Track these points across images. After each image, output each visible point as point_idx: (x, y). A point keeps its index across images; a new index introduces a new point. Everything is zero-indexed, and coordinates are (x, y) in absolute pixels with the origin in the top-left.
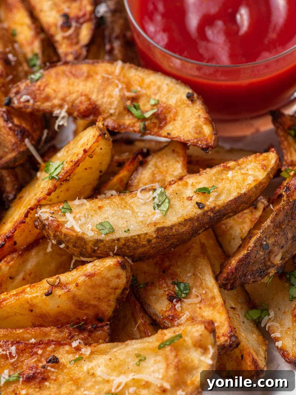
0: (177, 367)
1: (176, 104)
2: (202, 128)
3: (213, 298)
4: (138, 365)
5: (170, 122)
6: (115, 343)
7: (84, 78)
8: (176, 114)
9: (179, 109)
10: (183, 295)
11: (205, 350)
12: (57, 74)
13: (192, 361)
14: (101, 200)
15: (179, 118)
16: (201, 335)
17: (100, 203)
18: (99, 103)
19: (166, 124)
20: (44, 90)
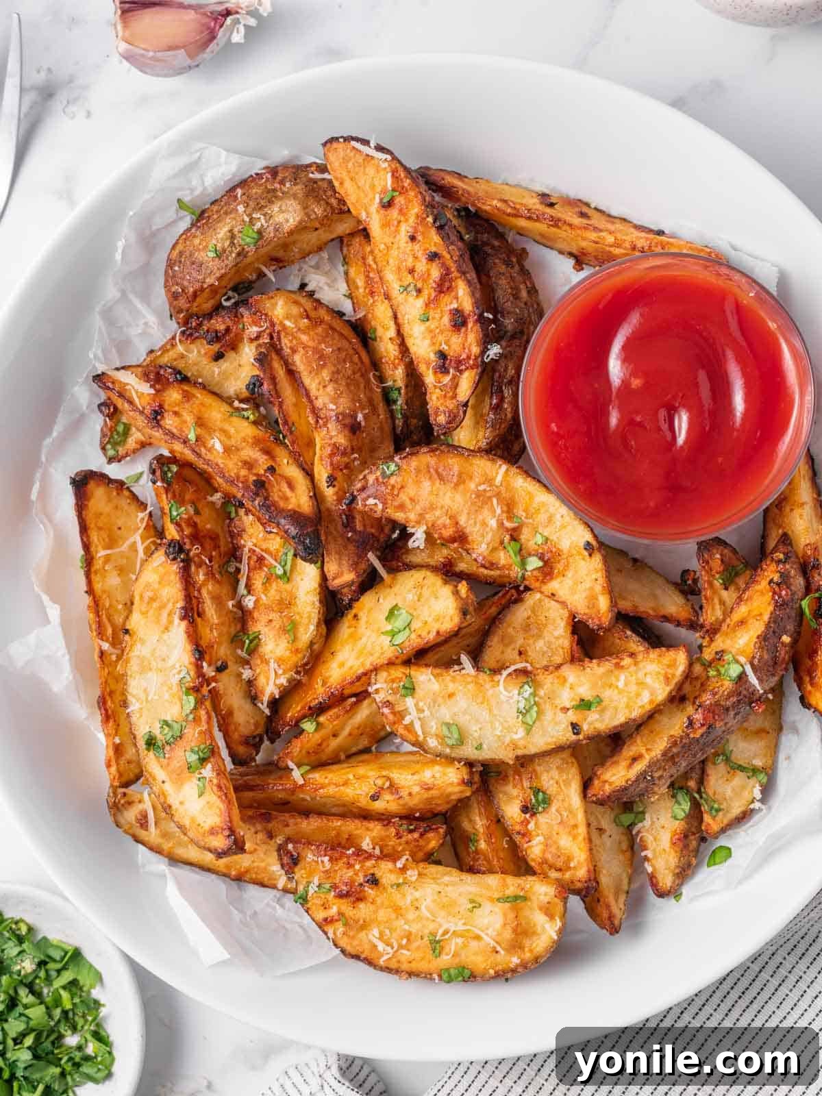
0: (515, 931)
1: (569, 552)
2: (597, 599)
3: (575, 826)
4: (472, 911)
5: (557, 577)
6: (449, 869)
7: (452, 485)
8: (567, 566)
9: (571, 560)
10: (540, 809)
11: (551, 917)
12: (418, 471)
13: (535, 925)
14: (454, 680)
15: (569, 574)
16: (549, 903)
17: (451, 687)
18: (467, 531)
19: (552, 579)
20: (398, 496)
